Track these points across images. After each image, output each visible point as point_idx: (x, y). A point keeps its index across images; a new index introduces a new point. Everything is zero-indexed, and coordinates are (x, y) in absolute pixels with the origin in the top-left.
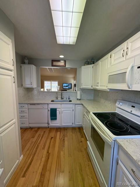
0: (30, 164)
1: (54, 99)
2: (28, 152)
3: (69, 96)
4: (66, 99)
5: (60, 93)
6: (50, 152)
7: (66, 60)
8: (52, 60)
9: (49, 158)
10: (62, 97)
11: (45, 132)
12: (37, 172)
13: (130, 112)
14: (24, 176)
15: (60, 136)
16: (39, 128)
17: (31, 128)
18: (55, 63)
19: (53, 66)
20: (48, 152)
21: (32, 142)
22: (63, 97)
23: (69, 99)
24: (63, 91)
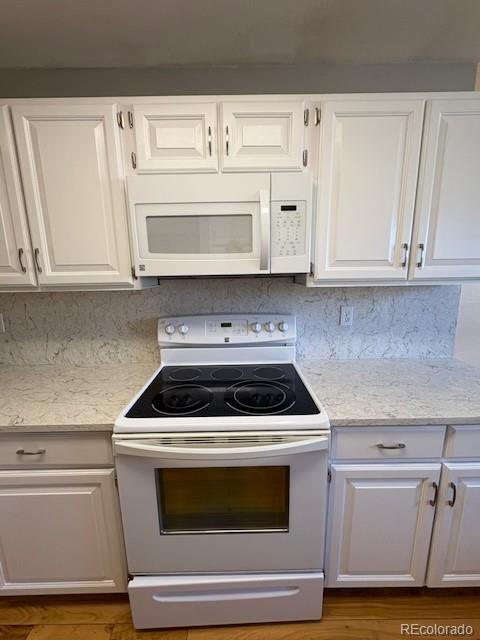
13: (223, 342)
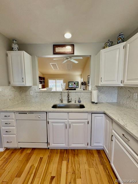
1: (58, 103)
3: (79, 98)
4: (75, 102)
5: (67, 94)
7: (75, 43)
8: (54, 45)
10: (68, 99)
11: (41, 159)
18: (58, 50)
19: (55, 53)
22: (70, 98)
23: (79, 102)
24: (70, 91)
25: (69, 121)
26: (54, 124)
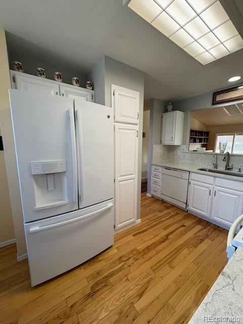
0: (144, 231)
2: (147, 221)
4: (239, 170)
6: (169, 237)
8: (214, 93)
9: (164, 242)
11: (178, 214)
12: (145, 242)
14: (134, 236)
15: (199, 231)
16: (173, 206)
17: (163, 202)
18: (219, 98)
19: (215, 103)
20: (167, 236)
21: (156, 215)
25: (215, 187)
26: (196, 186)
